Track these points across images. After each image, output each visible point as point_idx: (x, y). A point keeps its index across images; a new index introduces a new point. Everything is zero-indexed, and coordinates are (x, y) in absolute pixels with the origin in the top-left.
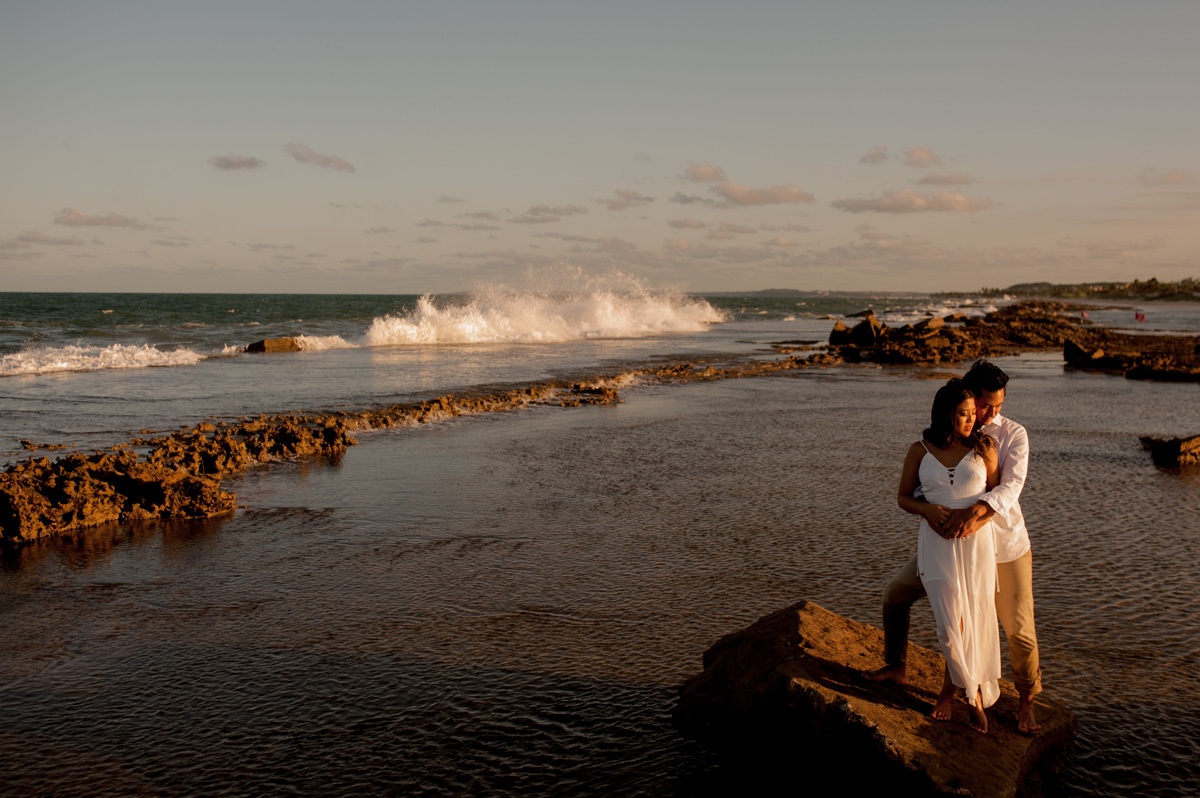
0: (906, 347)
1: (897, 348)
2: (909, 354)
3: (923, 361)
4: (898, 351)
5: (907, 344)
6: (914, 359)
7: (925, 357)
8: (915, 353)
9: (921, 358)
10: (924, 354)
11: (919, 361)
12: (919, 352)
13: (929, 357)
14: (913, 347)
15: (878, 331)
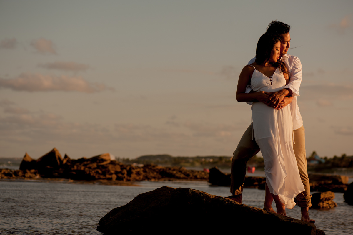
0: (90, 168)
1: (82, 168)
2: (93, 173)
3: (103, 179)
4: (84, 170)
5: (91, 165)
6: (97, 177)
7: (105, 175)
8: (97, 172)
9: (102, 177)
10: (104, 174)
11: (100, 179)
12: (100, 171)
13: (108, 176)
14: (95, 169)
15: (61, 161)
